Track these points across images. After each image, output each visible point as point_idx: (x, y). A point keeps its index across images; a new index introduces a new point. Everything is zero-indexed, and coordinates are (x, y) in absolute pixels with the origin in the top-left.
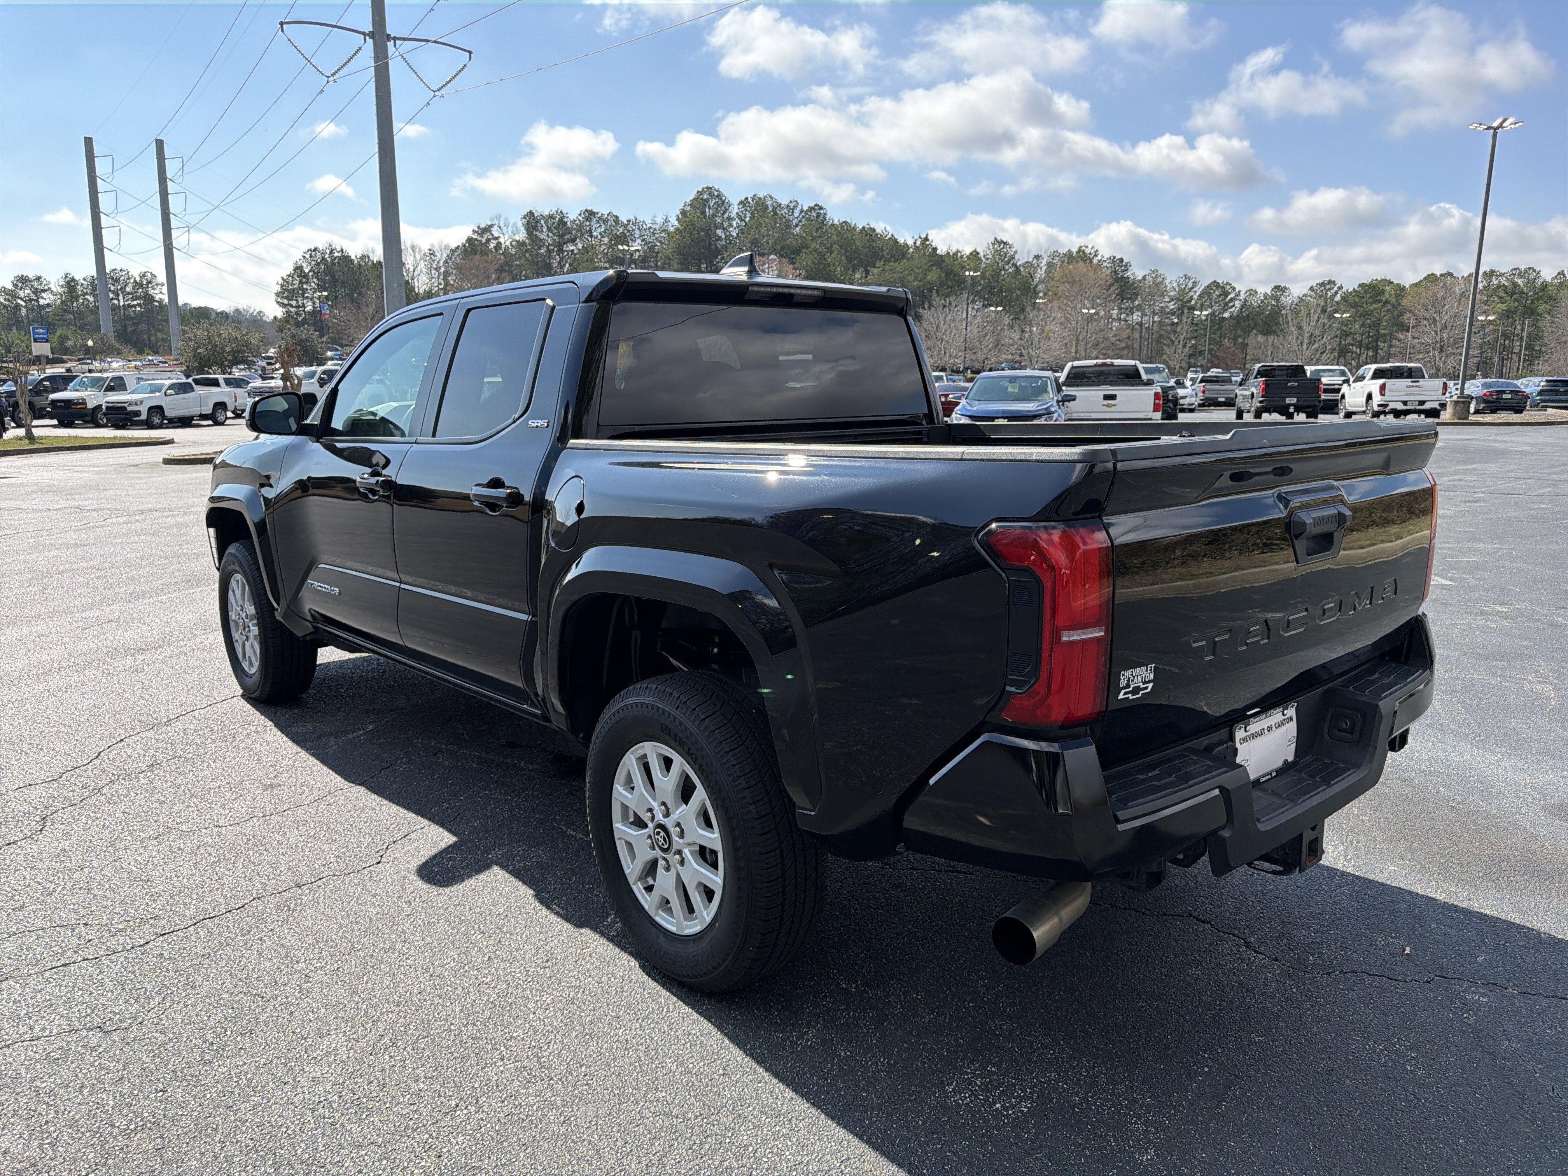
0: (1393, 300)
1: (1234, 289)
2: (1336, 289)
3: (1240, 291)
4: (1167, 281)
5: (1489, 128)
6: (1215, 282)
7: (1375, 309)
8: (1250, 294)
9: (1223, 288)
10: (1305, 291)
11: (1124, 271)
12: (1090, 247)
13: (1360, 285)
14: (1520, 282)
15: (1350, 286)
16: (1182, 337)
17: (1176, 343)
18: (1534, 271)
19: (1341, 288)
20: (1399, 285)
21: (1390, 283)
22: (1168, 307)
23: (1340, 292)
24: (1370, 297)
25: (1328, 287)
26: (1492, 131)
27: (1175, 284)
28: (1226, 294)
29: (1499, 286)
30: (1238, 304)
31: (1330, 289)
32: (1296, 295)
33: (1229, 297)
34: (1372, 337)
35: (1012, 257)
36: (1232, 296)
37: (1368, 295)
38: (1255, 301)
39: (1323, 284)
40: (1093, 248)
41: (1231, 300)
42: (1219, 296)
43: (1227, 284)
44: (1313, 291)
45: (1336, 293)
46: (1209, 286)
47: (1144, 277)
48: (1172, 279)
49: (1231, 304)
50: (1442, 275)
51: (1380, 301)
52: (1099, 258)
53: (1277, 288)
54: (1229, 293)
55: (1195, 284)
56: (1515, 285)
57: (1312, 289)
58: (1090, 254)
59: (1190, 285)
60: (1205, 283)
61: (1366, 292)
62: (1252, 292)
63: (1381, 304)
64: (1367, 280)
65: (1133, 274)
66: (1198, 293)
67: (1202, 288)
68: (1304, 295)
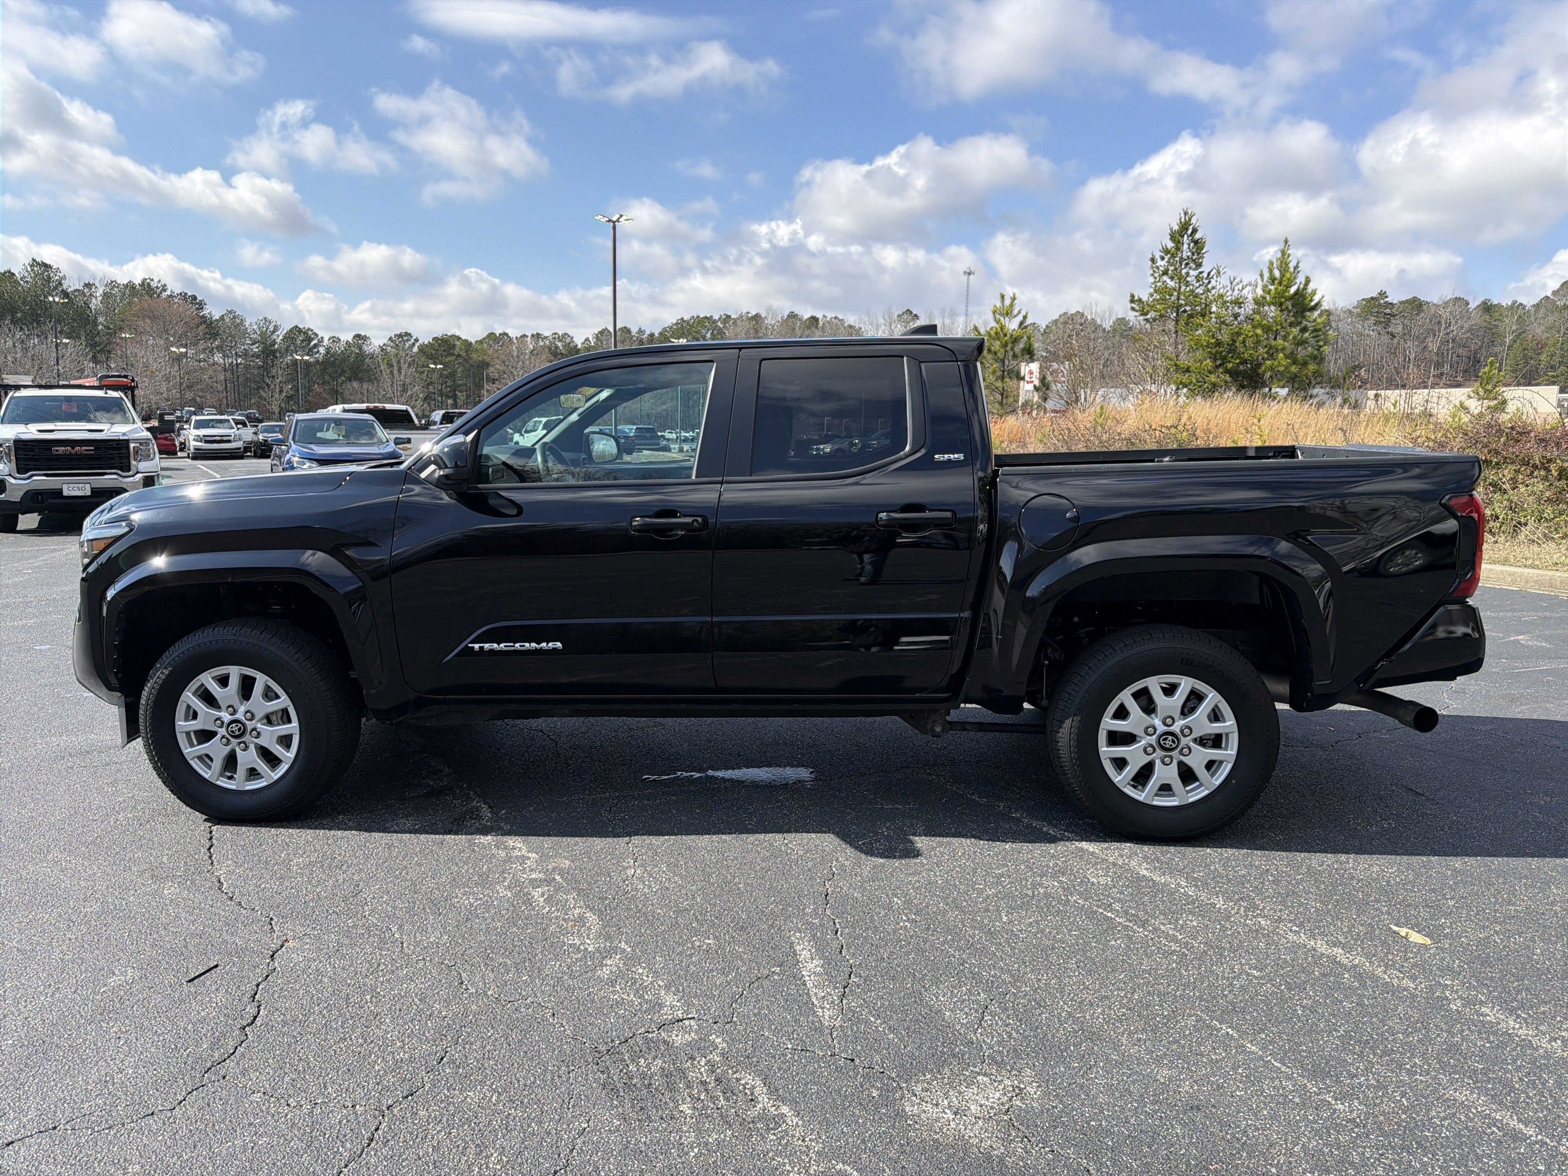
0: (464, 355)
1: (316, 335)
2: (412, 341)
3: (322, 338)
4: (247, 324)
5: (610, 221)
6: (297, 327)
7: (450, 361)
8: (334, 341)
9: (305, 333)
10: (385, 341)
11: (198, 309)
12: (156, 280)
13: (433, 339)
14: (560, 344)
15: (425, 339)
16: (278, 381)
17: (272, 387)
18: (569, 336)
19: (417, 340)
20: (466, 341)
21: (459, 338)
22: (252, 350)
23: (417, 344)
24: (444, 350)
25: (405, 338)
26: (612, 224)
27: (255, 327)
28: (310, 340)
29: (543, 347)
30: (322, 350)
31: (408, 340)
32: (377, 344)
33: (313, 343)
34: (449, 386)
35: (60, 284)
36: (315, 342)
37: (442, 349)
38: (339, 348)
39: (400, 336)
40: (159, 281)
41: (315, 346)
42: (302, 341)
43: (309, 329)
44: (392, 341)
45: (414, 344)
46: (291, 331)
47: (222, 318)
48: (251, 322)
49: (316, 350)
50: (500, 334)
51: (453, 355)
52: (168, 293)
53: (358, 336)
54: (313, 339)
55: (276, 328)
56: (557, 347)
57: (390, 339)
58: (157, 287)
59: (271, 328)
60: (285, 328)
61: (440, 345)
62: (335, 340)
63: (454, 357)
64: (439, 334)
65: (210, 313)
66: (281, 337)
67: (285, 332)
68: (384, 345)
